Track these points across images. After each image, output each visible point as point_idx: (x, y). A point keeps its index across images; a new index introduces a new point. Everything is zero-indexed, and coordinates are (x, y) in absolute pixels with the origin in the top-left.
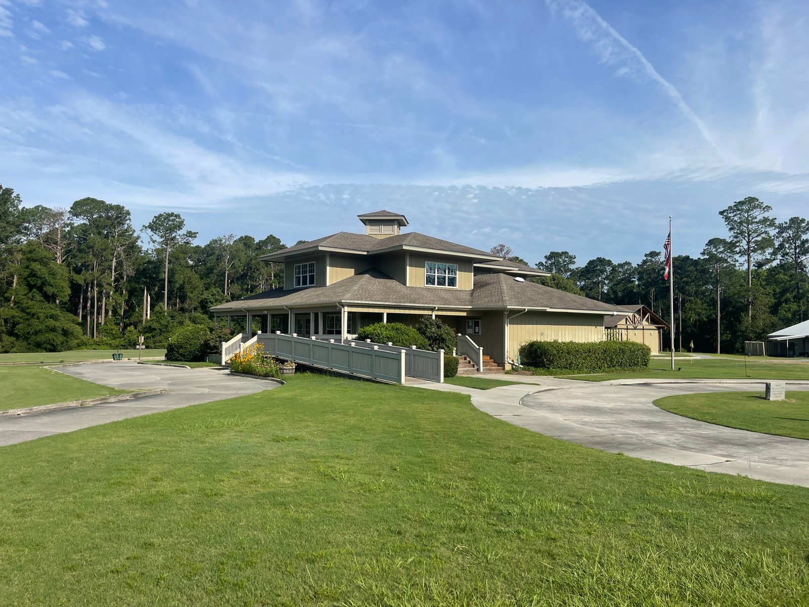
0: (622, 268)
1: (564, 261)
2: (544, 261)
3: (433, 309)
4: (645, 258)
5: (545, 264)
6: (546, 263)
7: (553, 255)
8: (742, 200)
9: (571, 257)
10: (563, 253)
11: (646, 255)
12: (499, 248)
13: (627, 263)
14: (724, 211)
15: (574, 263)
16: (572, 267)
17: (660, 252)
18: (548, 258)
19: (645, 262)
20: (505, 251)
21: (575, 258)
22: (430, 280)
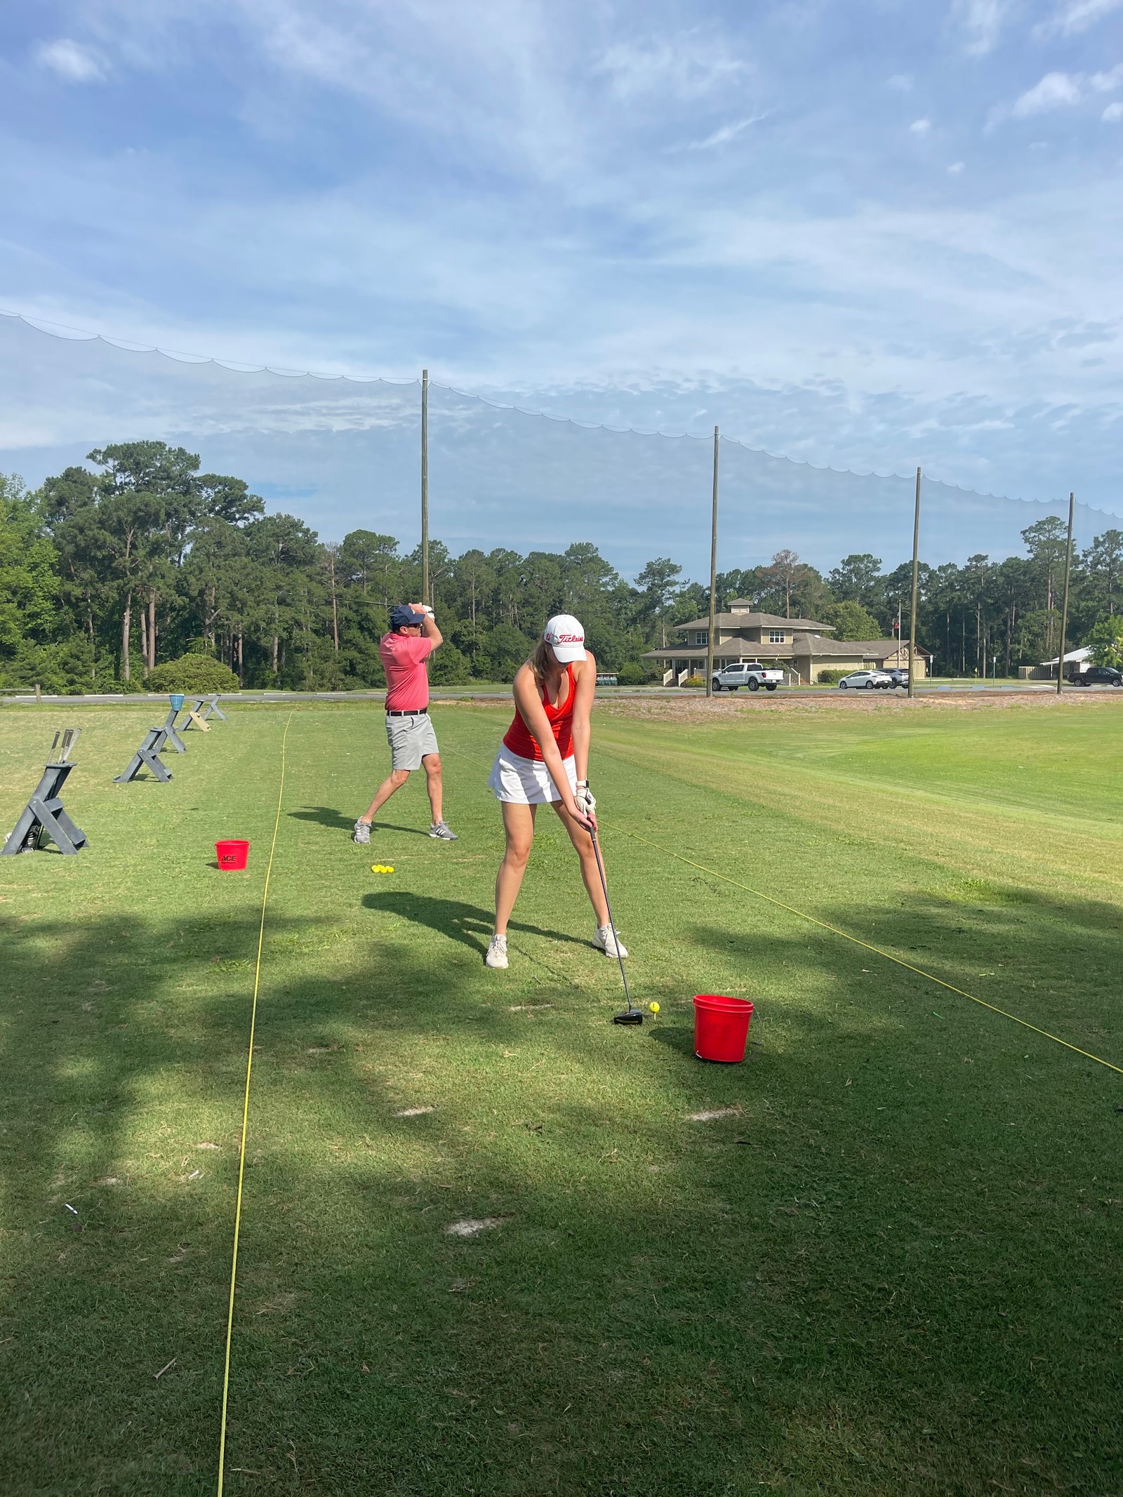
0: (944, 572)
1: (867, 567)
2: (840, 567)
3: (776, 656)
4: (968, 564)
5: (841, 571)
6: (843, 569)
7: (853, 559)
8: (1044, 519)
9: (875, 562)
10: (865, 556)
11: (970, 560)
12: (783, 555)
13: (950, 566)
14: (1026, 531)
15: (878, 569)
16: (876, 574)
17: (987, 556)
18: (847, 563)
19: (968, 568)
20: (791, 558)
21: (881, 562)
22: (772, 640)
